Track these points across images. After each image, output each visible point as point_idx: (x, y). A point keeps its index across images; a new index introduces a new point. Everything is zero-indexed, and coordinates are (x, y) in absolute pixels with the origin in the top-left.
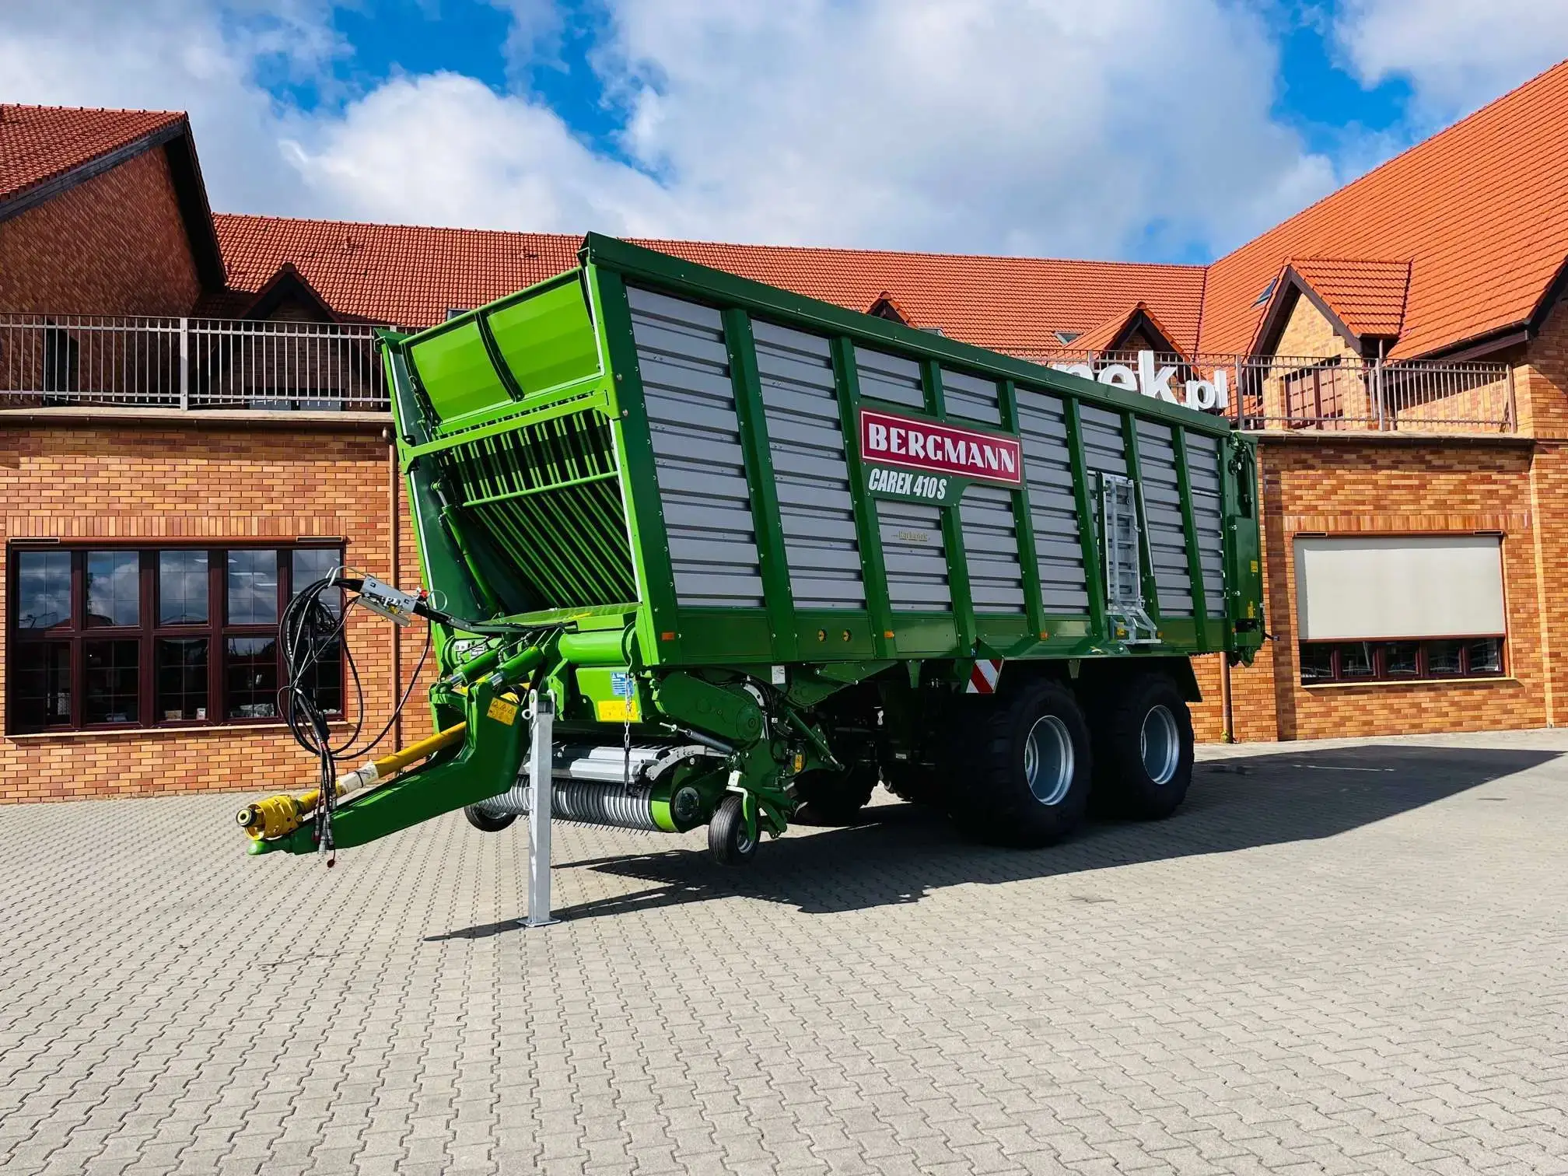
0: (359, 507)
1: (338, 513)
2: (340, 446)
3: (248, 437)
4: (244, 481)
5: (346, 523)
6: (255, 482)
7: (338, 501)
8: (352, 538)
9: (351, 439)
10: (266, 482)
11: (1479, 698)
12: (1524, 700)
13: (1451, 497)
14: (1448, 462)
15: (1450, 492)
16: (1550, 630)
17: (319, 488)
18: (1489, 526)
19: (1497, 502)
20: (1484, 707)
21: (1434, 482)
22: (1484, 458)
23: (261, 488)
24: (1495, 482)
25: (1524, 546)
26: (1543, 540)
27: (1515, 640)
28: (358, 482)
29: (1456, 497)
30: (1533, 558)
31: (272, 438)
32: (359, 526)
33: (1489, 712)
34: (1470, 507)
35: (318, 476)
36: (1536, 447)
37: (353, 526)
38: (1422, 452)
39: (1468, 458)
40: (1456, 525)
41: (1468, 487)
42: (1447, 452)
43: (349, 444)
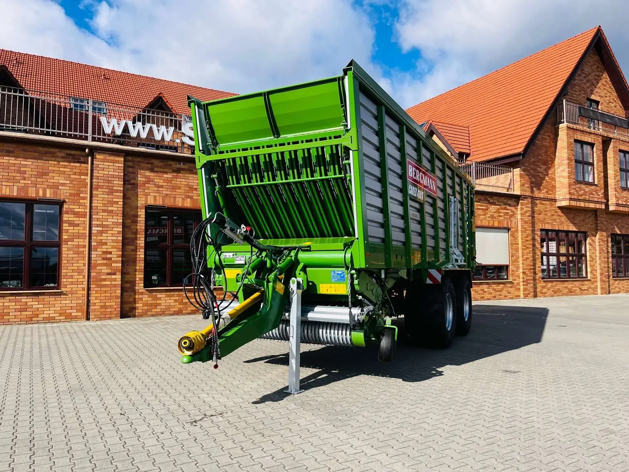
0: (72, 185)
1: (60, 187)
2: (63, 154)
3: (14, 146)
4: (11, 168)
5: (64, 193)
6: (16, 168)
7: (60, 181)
8: (67, 200)
9: (68, 152)
10: (22, 169)
11: (501, 288)
12: (514, 289)
13: (495, 214)
14: (495, 201)
15: (495, 212)
16: (523, 264)
17: (50, 174)
18: (506, 226)
19: (508, 217)
20: (503, 291)
21: (490, 208)
22: (505, 201)
23: (19, 172)
24: (508, 210)
25: (516, 233)
26: (522, 231)
27: (512, 267)
28: (71, 173)
29: (497, 214)
30: (518, 238)
31: (27, 147)
32: (71, 195)
33: (504, 293)
34: (500, 218)
35: (50, 168)
36: (521, 198)
37: (68, 194)
38: (487, 197)
39: (500, 200)
40: (496, 225)
41: (500, 211)
42: (495, 198)
43: (67, 154)
